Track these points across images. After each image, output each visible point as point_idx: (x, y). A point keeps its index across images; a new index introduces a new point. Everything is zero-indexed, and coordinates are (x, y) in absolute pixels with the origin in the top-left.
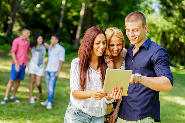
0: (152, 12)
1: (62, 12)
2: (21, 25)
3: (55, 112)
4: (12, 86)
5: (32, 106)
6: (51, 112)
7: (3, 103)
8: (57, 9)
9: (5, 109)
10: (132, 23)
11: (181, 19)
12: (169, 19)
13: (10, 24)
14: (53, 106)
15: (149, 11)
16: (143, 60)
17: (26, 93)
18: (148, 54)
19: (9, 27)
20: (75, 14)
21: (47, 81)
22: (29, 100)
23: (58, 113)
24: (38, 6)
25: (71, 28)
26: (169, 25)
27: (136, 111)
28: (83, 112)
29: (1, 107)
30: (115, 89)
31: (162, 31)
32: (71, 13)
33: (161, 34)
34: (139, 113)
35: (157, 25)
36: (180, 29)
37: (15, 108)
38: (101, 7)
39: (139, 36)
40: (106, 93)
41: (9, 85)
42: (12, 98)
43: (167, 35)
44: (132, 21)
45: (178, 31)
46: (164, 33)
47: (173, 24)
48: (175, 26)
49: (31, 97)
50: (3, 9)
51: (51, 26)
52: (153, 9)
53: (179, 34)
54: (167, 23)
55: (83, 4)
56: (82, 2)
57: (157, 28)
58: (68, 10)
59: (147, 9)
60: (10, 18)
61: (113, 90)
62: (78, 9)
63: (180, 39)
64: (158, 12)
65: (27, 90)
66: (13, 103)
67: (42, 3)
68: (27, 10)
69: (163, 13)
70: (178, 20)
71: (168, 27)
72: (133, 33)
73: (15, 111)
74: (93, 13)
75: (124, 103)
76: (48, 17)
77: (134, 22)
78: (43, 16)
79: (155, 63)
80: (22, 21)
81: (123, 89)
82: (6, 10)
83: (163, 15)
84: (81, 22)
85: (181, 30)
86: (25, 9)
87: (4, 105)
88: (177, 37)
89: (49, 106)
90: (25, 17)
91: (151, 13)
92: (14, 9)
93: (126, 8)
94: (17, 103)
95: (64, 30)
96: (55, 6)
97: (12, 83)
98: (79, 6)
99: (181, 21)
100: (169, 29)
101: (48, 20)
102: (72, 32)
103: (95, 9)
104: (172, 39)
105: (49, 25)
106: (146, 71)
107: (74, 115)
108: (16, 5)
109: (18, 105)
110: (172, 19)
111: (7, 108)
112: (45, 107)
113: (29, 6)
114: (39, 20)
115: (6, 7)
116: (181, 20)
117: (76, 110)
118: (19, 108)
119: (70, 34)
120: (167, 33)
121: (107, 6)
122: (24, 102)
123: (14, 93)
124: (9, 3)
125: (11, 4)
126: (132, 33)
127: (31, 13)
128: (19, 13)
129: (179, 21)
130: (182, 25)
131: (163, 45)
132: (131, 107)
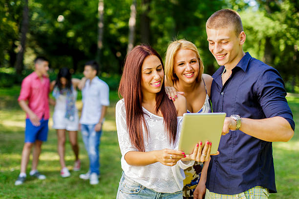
0: (246, 8)
1: (101, 25)
2: (36, 52)
3: (105, 189)
4: (30, 153)
5: (66, 183)
6: (98, 189)
7: (18, 183)
8: (92, 20)
9: (23, 193)
10: (217, 30)
11: (294, 13)
12: (273, 16)
13: (19, 53)
14: (100, 179)
15: (239, 6)
16: (240, 90)
17: (54, 163)
18: (247, 80)
19: (18, 58)
20: (121, 24)
21: (85, 140)
22: (59, 173)
23: (110, 190)
24: (61, 18)
25: (117, 48)
26: (275, 25)
27: (235, 177)
28: (145, 189)
29: (16, 190)
30: (198, 146)
31: (265, 36)
32: (115, 23)
33: (264, 42)
34: (240, 181)
35: (256, 28)
36: (293, 30)
37: (39, 190)
38: (162, 9)
39: (231, 51)
40: (184, 153)
41: (25, 152)
42: (32, 173)
43: (274, 43)
44: (217, 27)
45: (290, 33)
46: (268, 39)
47: (281, 23)
48: (285, 26)
49: (62, 168)
50: (5, 30)
51: (84, 48)
52: (247, 2)
53: (292, 39)
54: (272, 24)
55: (133, 8)
56: (131, 5)
57: (257, 32)
58: (109, 20)
59: (236, 4)
60: (17, 43)
61: (196, 147)
62: (126, 17)
63: (295, 46)
64: (255, 6)
65: (56, 157)
66: (35, 182)
67: (67, 13)
68: (43, 28)
69: (263, 8)
70: (289, 15)
71: (273, 28)
72: (220, 46)
73: (39, 195)
74: (148, 20)
75: (214, 164)
76: (78, 34)
77: (221, 28)
78: (71, 34)
79: (260, 95)
80: (37, 46)
81: (211, 145)
82: (10, 31)
83: (264, 11)
84: (132, 36)
85: (296, 31)
86: (40, 26)
87: (21, 187)
88: (289, 43)
89: (94, 179)
90: (41, 39)
91: (244, 9)
92: (23, 29)
93: (203, 6)
94: (42, 180)
95: (107, 53)
96: (87, 16)
97: (30, 147)
98: (126, 10)
99: (294, 17)
100: (275, 32)
101: (80, 40)
102: (119, 54)
103: (152, 14)
104: (282, 48)
105: (82, 48)
106: (247, 109)
107: (131, 194)
108: (26, 21)
109: (44, 182)
110: (278, 15)
111: (26, 190)
112: (87, 182)
113: (47, 20)
114: (64, 41)
115: (9, 27)
116: (294, 15)
117: (133, 187)
118: (45, 188)
119: (117, 58)
120: (274, 38)
121: (170, 6)
122: (52, 178)
123: (35, 164)
124: (13, 19)
125: (17, 21)
126: (218, 47)
127: (51, 31)
128: (32, 33)
129: (291, 17)
130: (297, 23)
131: (269, 59)
132: (226, 170)
